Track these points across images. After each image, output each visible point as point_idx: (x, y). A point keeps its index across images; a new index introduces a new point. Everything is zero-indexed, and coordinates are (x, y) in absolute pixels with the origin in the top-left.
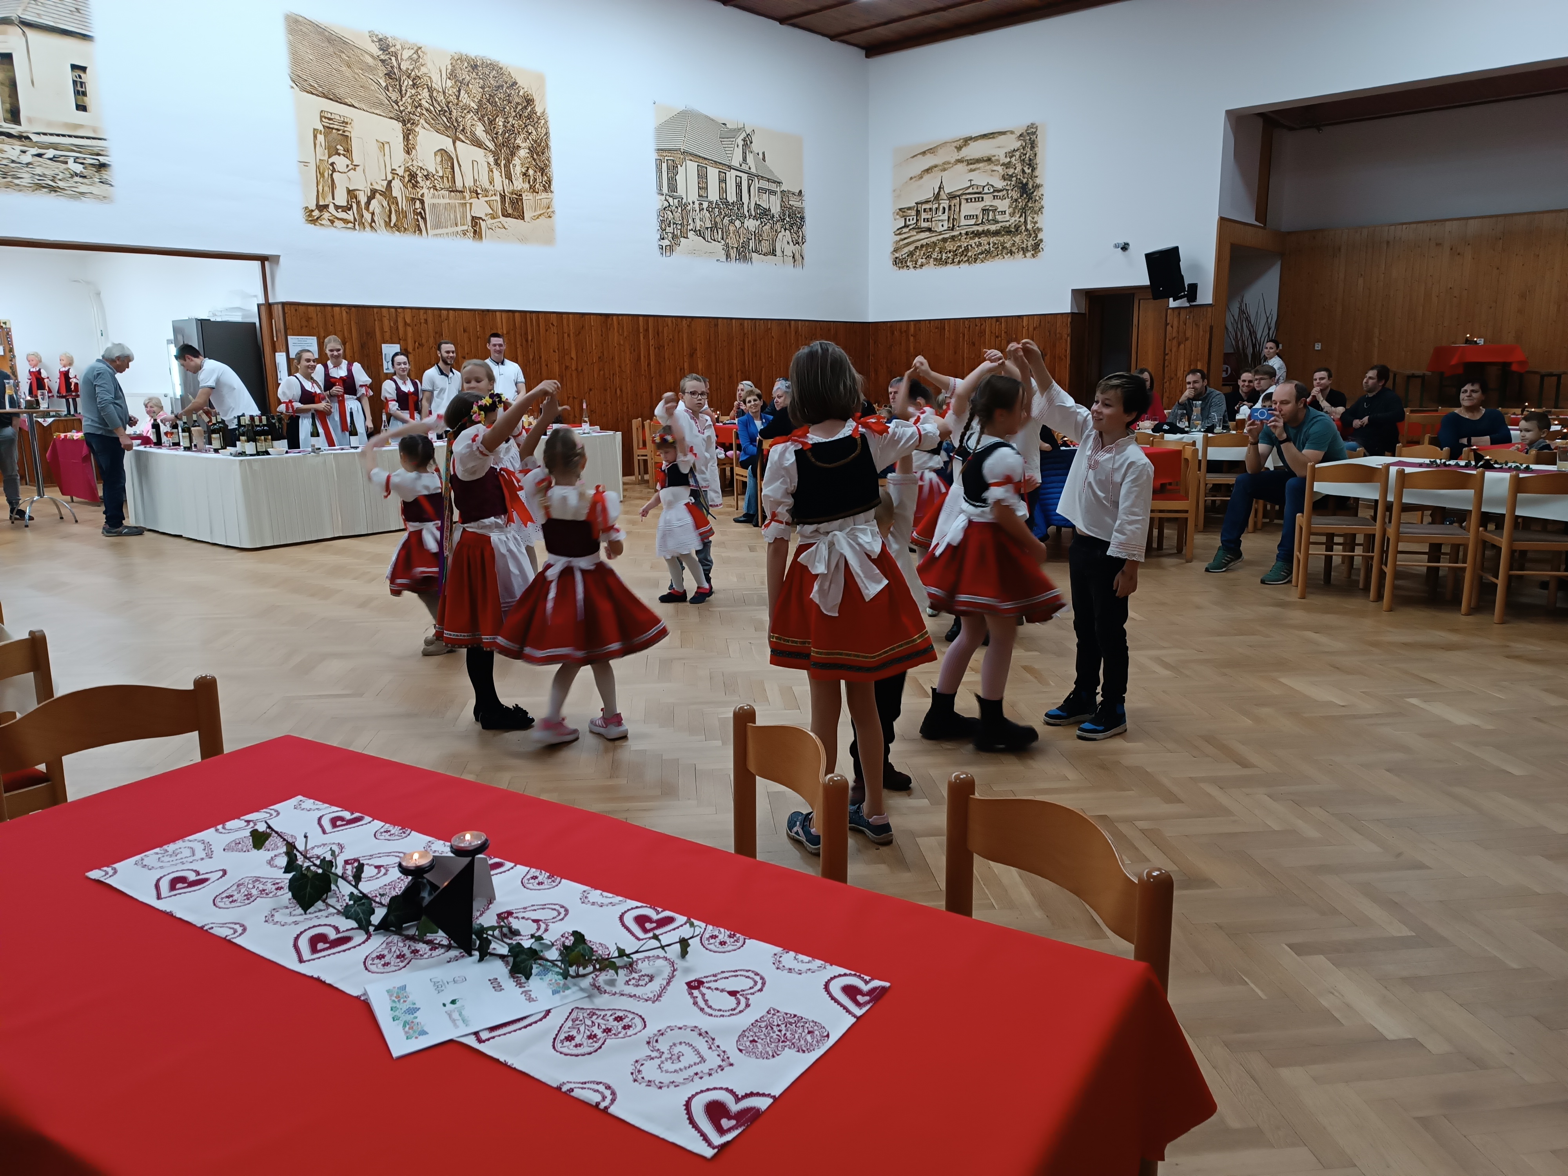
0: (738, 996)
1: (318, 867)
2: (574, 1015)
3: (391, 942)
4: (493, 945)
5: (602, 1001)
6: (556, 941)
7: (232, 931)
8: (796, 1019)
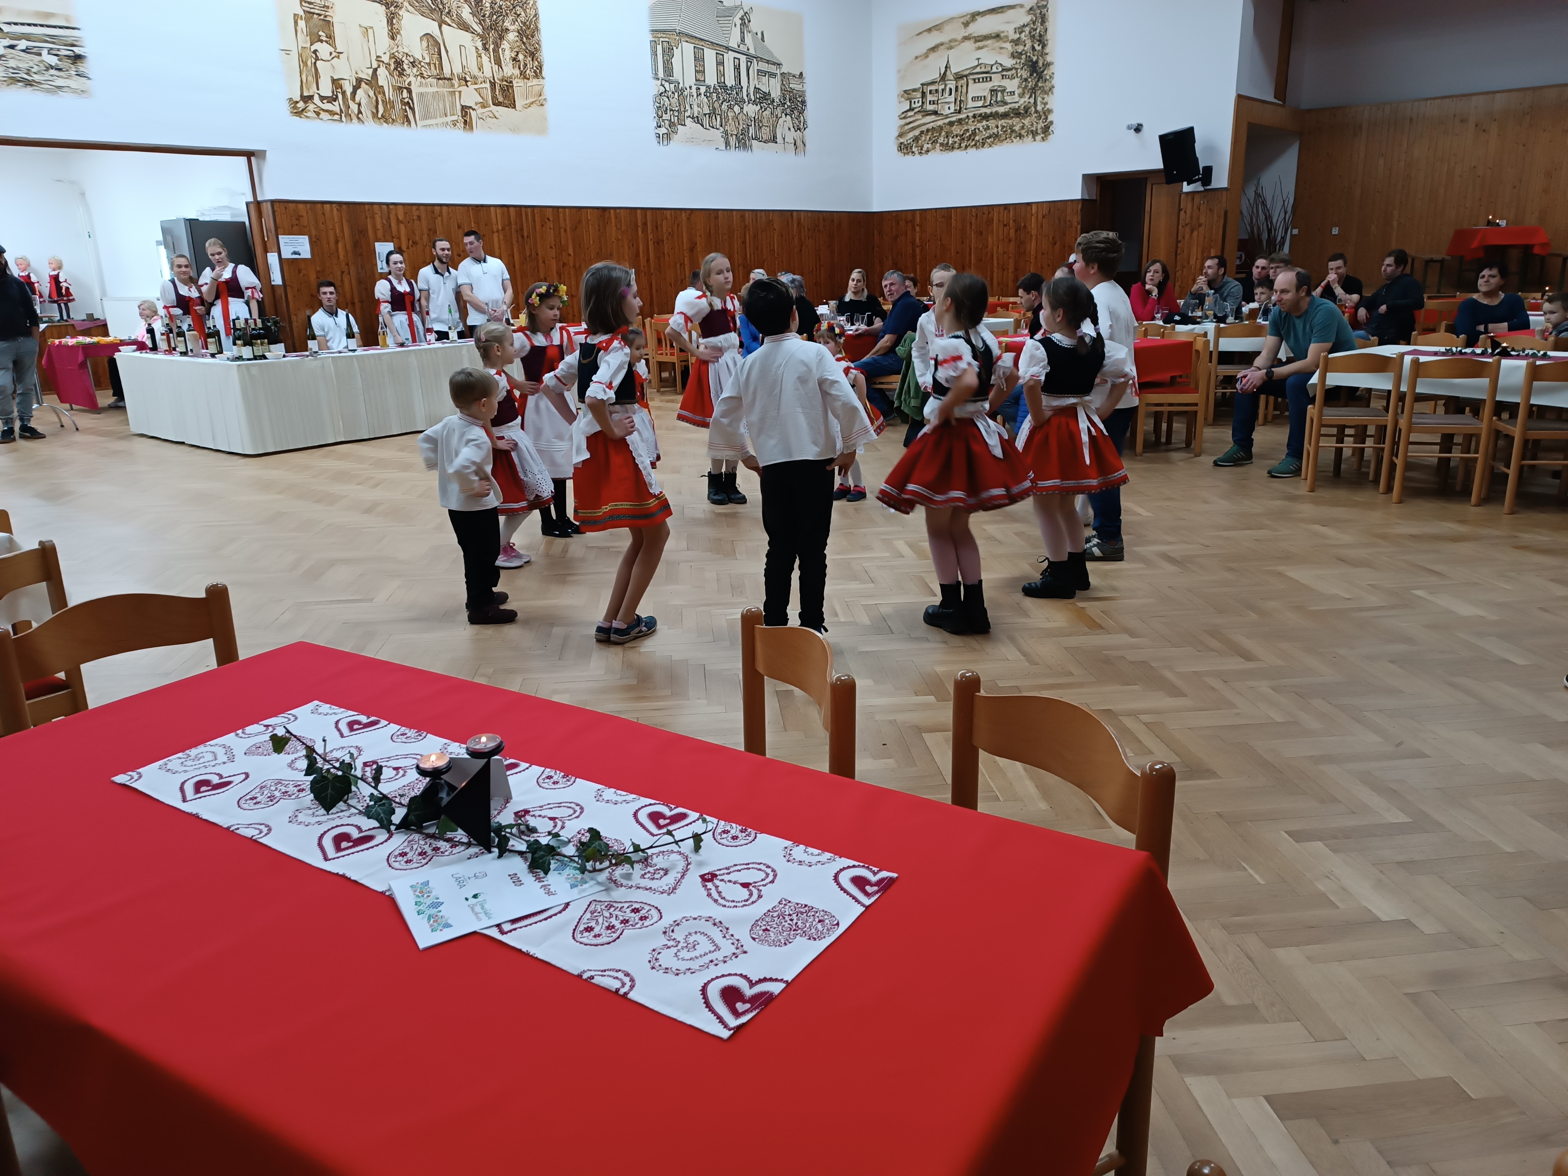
0: (751, 887)
1: (338, 769)
2: (592, 907)
3: (412, 841)
4: (511, 842)
5: (618, 894)
6: (572, 838)
7: (258, 832)
8: (806, 908)
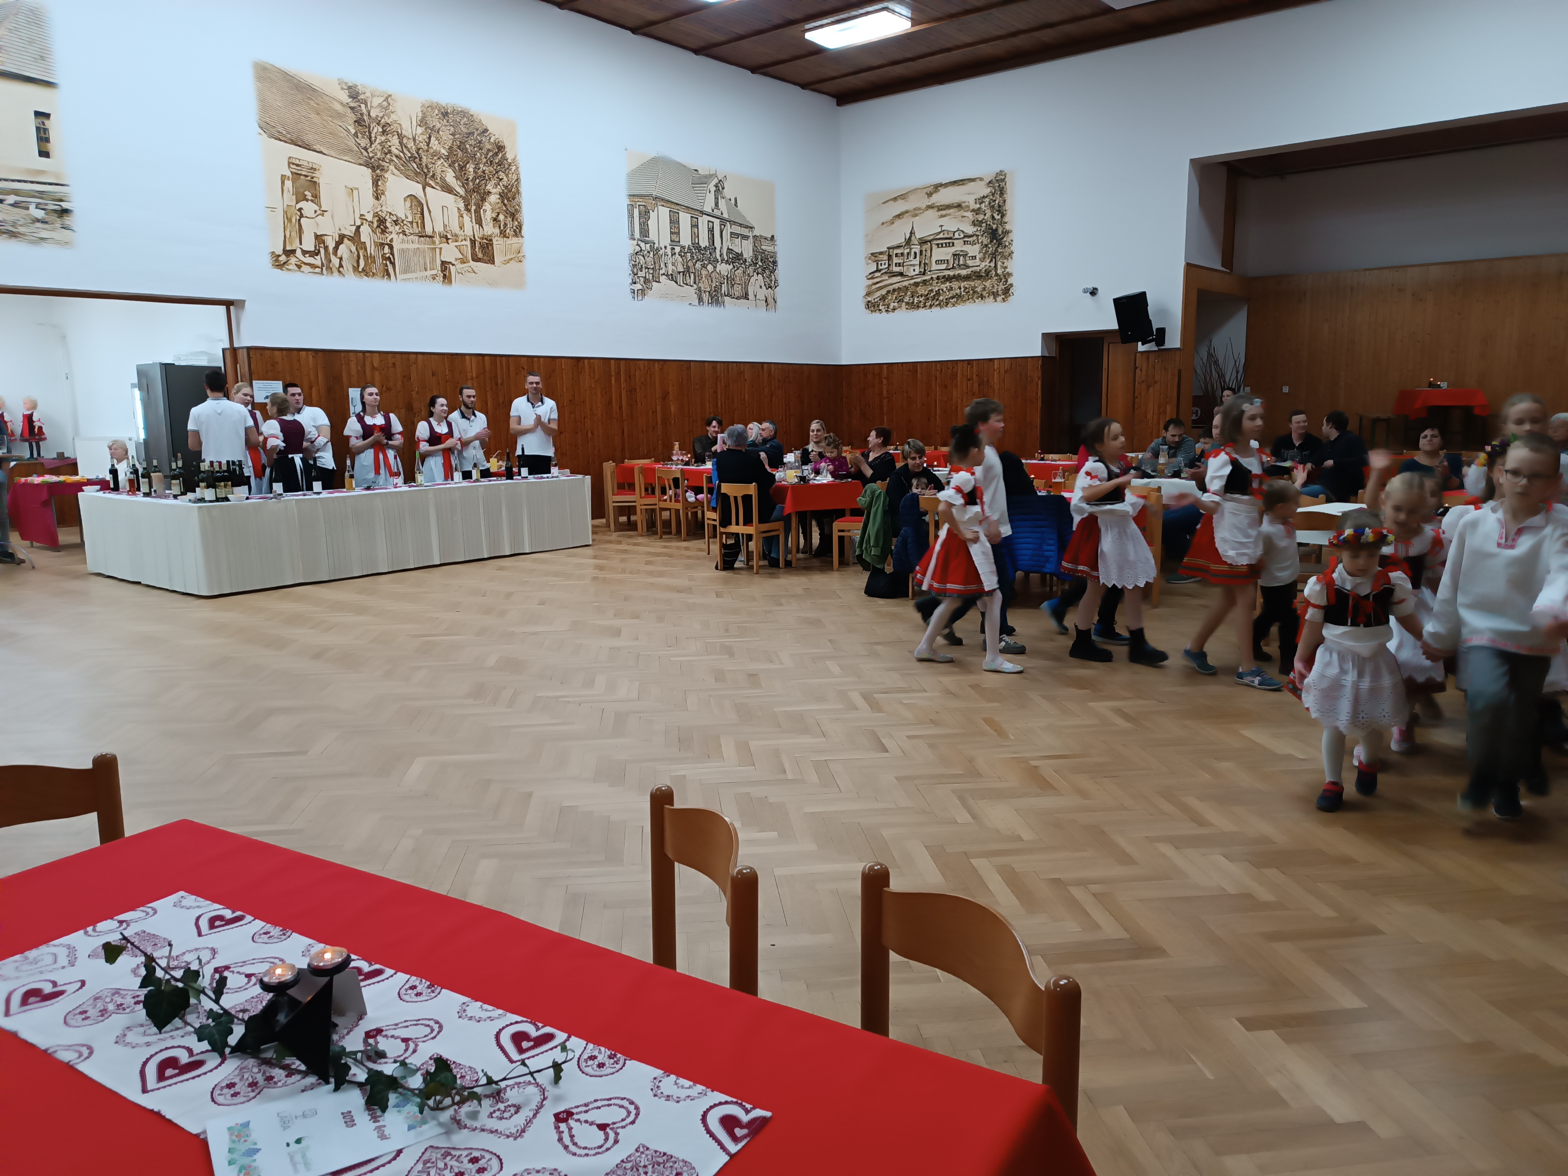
0: (608, 1130)
1: (180, 979)
2: (427, 1156)
3: (246, 1067)
4: (354, 1070)
5: (462, 1139)
6: (422, 1065)
7: (77, 1055)
8: (665, 1157)
